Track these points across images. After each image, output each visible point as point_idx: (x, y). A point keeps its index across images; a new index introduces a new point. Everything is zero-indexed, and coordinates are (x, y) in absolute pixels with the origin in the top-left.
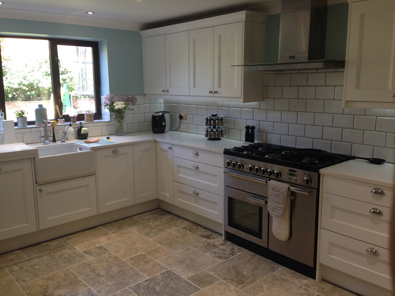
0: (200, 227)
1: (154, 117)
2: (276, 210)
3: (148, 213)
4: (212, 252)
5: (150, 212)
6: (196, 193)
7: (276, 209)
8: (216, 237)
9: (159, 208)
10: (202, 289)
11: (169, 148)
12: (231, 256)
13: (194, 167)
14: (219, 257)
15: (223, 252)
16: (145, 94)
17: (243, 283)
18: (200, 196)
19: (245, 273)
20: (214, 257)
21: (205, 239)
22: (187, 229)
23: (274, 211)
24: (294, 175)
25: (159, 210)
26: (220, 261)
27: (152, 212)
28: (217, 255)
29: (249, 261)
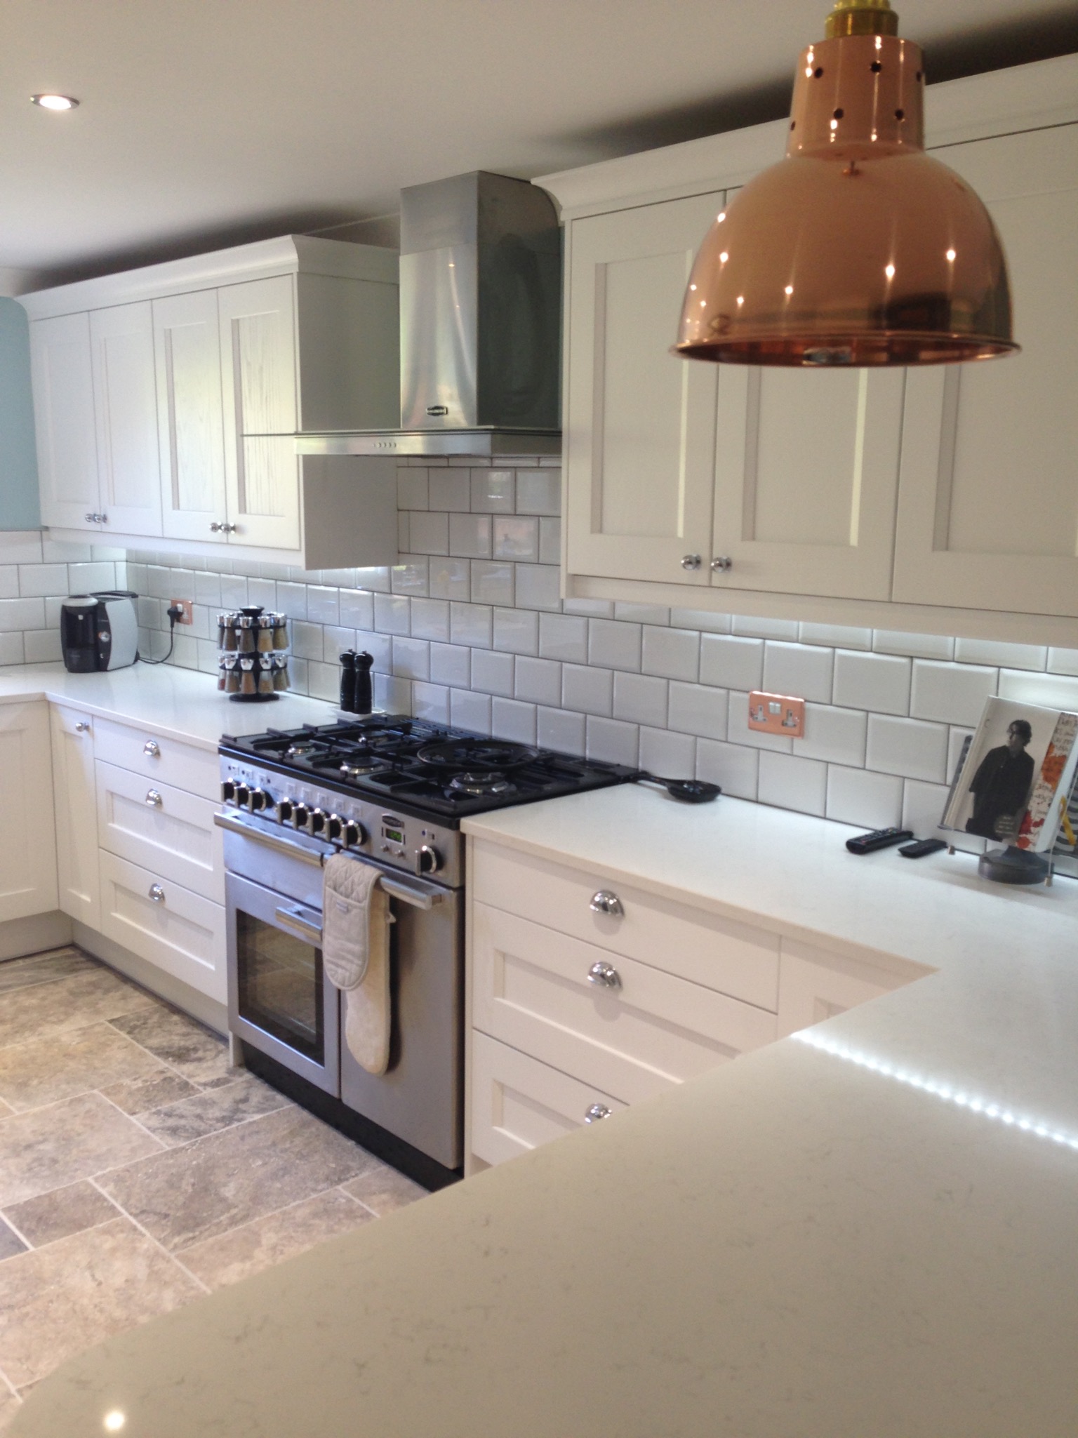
0: (175, 1018)
1: (68, 615)
2: (343, 963)
3: (21, 963)
4: (158, 1113)
5: (28, 961)
6: (156, 895)
7: (343, 958)
8: (210, 1054)
9: (73, 945)
10: (31, 1248)
11: (79, 729)
12: (219, 1125)
13: (149, 798)
14: (174, 1131)
15: (199, 1111)
16: (47, 528)
17: (198, 1225)
18: (170, 903)
19: (229, 1192)
20: (154, 1130)
21: (163, 1064)
22: (121, 1027)
23: (337, 965)
24: (397, 837)
25: (69, 952)
26: (166, 1143)
27: (37, 959)
28: (171, 1122)
29: (274, 1144)
